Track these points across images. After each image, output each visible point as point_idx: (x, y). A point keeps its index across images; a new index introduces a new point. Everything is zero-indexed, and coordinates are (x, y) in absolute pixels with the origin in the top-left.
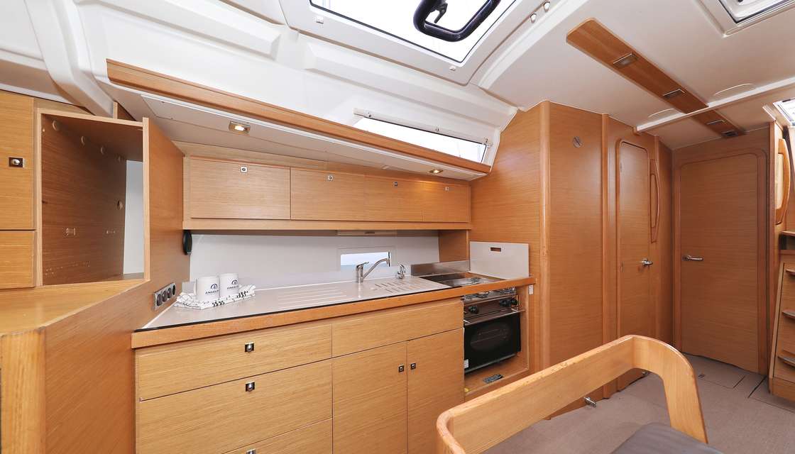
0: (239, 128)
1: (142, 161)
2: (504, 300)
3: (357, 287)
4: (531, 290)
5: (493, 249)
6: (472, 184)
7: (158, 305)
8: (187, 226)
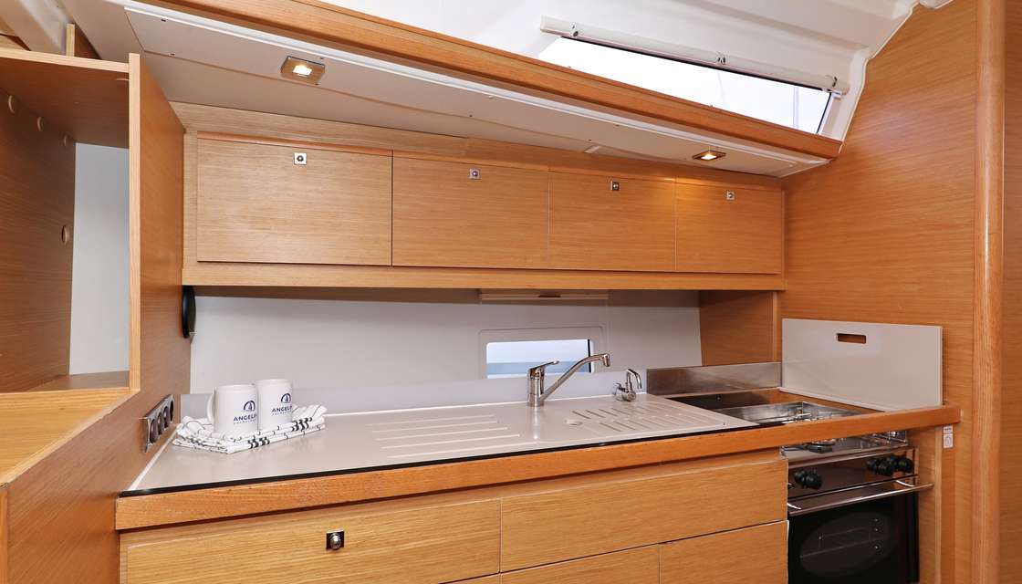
0: (302, 70)
1: (128, 147)
2: (880, 460)
3: (532, 413)
4: (947, 438)
5: (842, 337)
6: (786, 186)
7: (152, 441)
8: (189, 279)
